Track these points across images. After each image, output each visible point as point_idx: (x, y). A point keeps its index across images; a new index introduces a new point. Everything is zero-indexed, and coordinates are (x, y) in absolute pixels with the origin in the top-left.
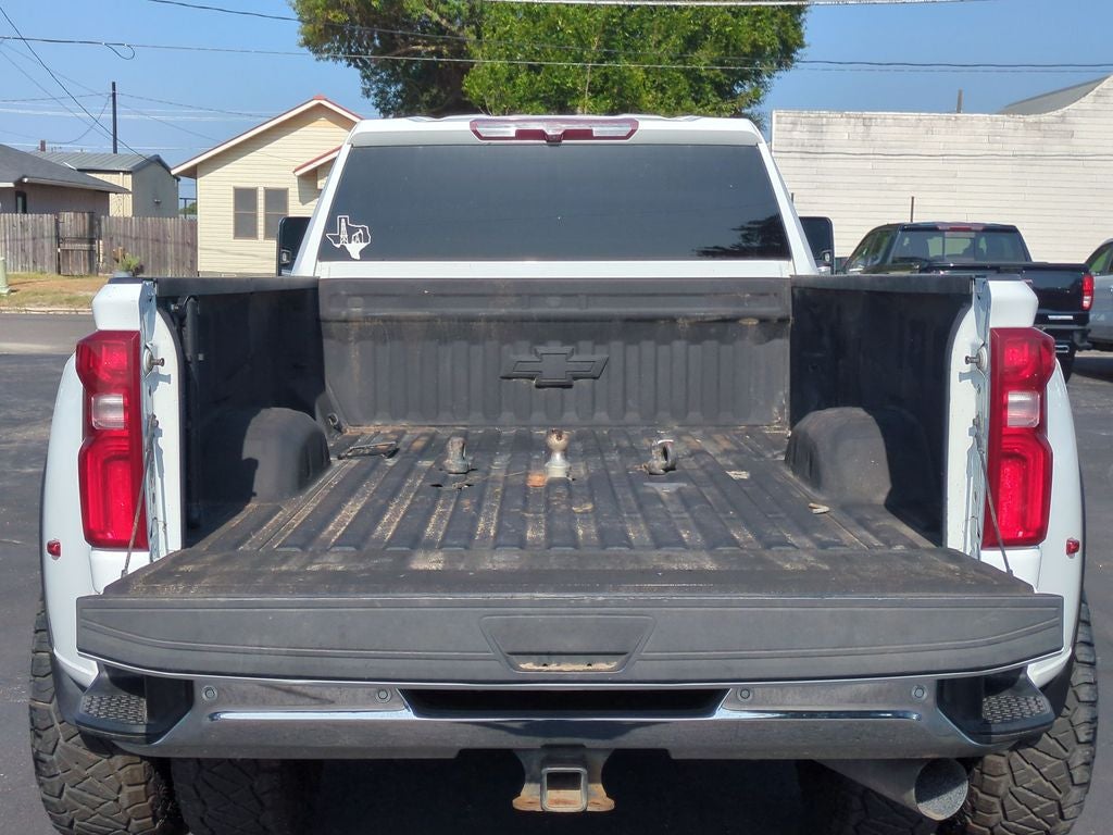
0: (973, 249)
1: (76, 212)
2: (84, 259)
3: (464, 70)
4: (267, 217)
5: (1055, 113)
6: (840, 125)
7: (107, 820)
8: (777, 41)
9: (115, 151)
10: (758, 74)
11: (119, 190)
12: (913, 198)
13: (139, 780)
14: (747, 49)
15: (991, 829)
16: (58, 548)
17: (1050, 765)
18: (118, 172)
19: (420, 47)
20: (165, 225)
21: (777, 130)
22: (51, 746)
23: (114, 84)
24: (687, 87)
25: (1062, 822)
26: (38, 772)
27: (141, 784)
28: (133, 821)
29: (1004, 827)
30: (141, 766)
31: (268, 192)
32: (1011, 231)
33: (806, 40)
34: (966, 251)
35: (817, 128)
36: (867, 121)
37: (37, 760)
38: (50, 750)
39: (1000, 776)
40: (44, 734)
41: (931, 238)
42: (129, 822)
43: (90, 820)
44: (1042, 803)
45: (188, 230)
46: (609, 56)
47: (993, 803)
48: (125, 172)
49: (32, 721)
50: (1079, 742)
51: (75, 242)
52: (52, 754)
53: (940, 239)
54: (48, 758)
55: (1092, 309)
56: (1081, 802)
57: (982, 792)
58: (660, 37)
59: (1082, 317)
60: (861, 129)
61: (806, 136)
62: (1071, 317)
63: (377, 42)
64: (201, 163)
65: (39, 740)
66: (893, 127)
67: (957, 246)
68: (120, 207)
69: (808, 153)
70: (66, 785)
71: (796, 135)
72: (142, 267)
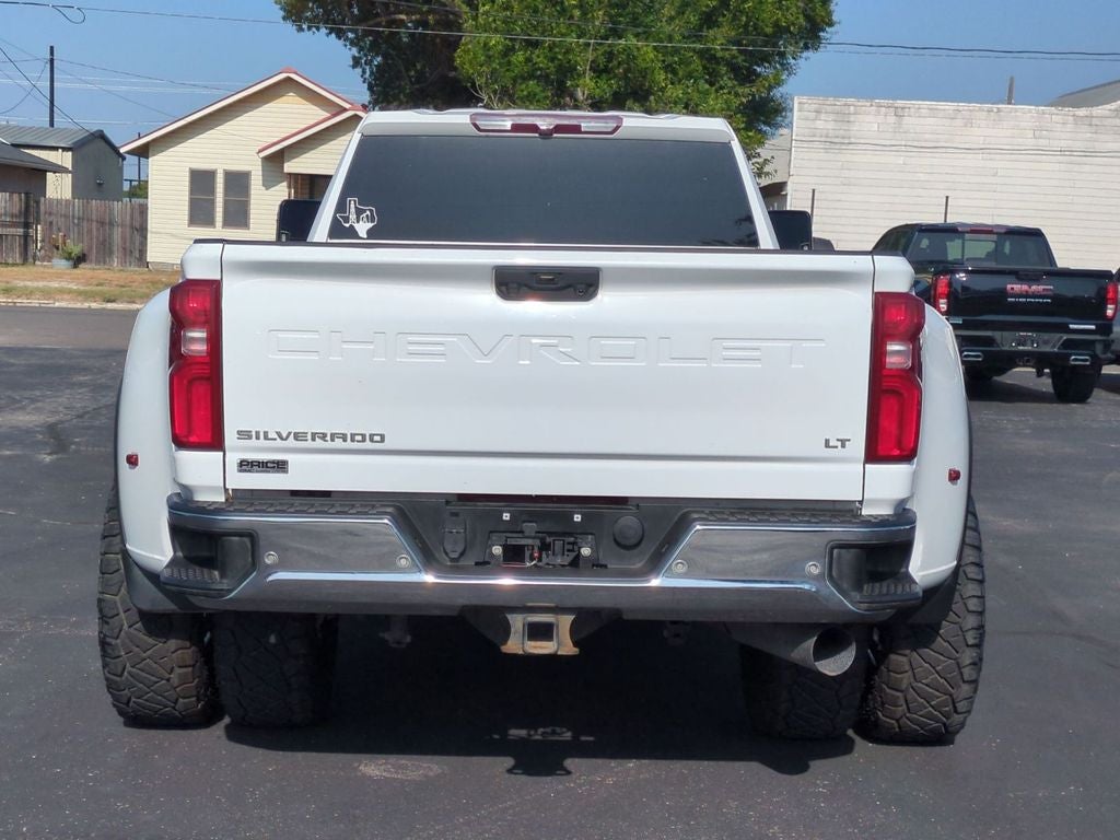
0: (996, 254)
1: (12, 193)
2: (20, 245)
3: (453, 44)
4: (226, 203)
5: (1108, 107)
6: (869, 114)
7: (160, 698)
8: (802, 20)
9: (52, 124)
10: (782, 55)
11: (58, 169)
12: (947, 197)
13: (188, 663)
14: (769, 30)
15: (897, 721)
16: (137, 459)
17: (944, 663)
18: (55, 148)
19: (403, 17)
20: (111, 210)
21: (799, 118)
22: (117, 630)
23: (52, 48)
24: (701, 68)
25: (956, 716)
26: (105, 654)
27: (189, 666)
28: (181, 700)
29: (907, 718)
30: (190, 651)
31: (229, 175)
32: (1036, 235)
33: (835, 18)
34: (988, 254)
35: (843, 118)
36: (900, 112)
37: (103, 644)
38: (115, 635)
39: (902, 673)
40: (110, 621)
41: (952, 240)
42: (176, 702)
43: (145, 697)
44: (938, 697)
45: (137, 215)
46: (616, 33)
47: (898, 697)
48: (64, 149)
49: (101, 611)
50: (968, 646)
51: (10, 226)
52: (117, 638)
53: (960, 241)
54: (113, 642)
55: (1116, 318)
56: (971, 697)
57: (889, 687)
58: (673, 13)
59: (1105, 327)
60: (892, 119)
61: (831, 126)
62: (1093, 327)
63: (356, 11)
64: (154, 140)
65: (106, 626)
66: (928, 118)
67: (979, 249)
68: (59, 188)
69: (833, 143)
70: (128, 665)
71: (820, 124)
72: (84, 255)
